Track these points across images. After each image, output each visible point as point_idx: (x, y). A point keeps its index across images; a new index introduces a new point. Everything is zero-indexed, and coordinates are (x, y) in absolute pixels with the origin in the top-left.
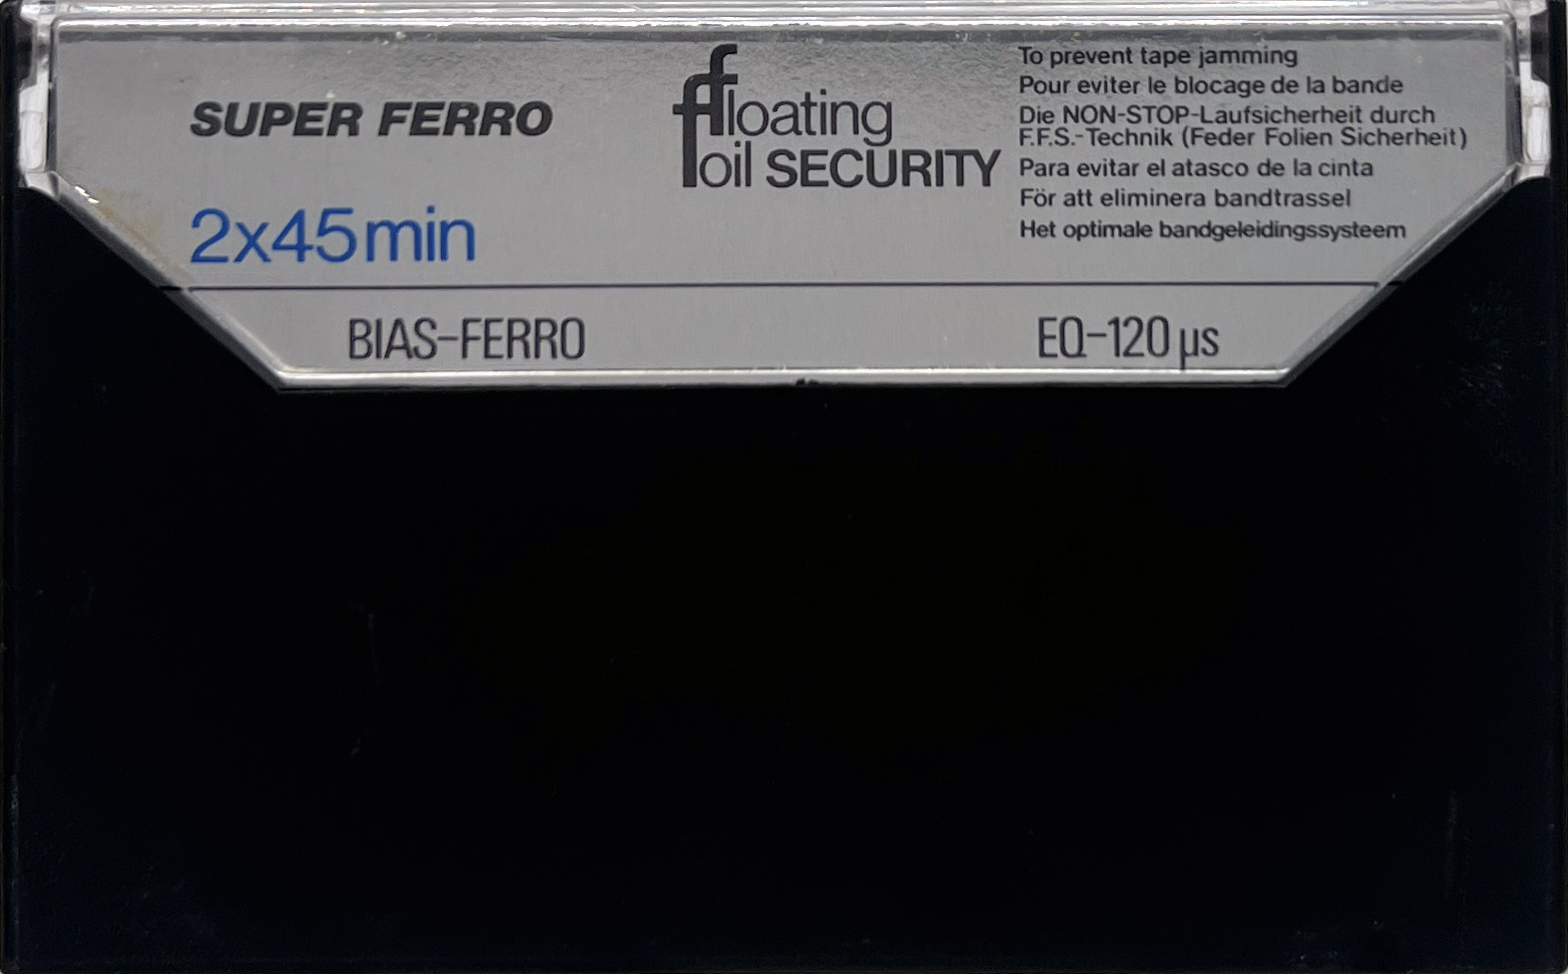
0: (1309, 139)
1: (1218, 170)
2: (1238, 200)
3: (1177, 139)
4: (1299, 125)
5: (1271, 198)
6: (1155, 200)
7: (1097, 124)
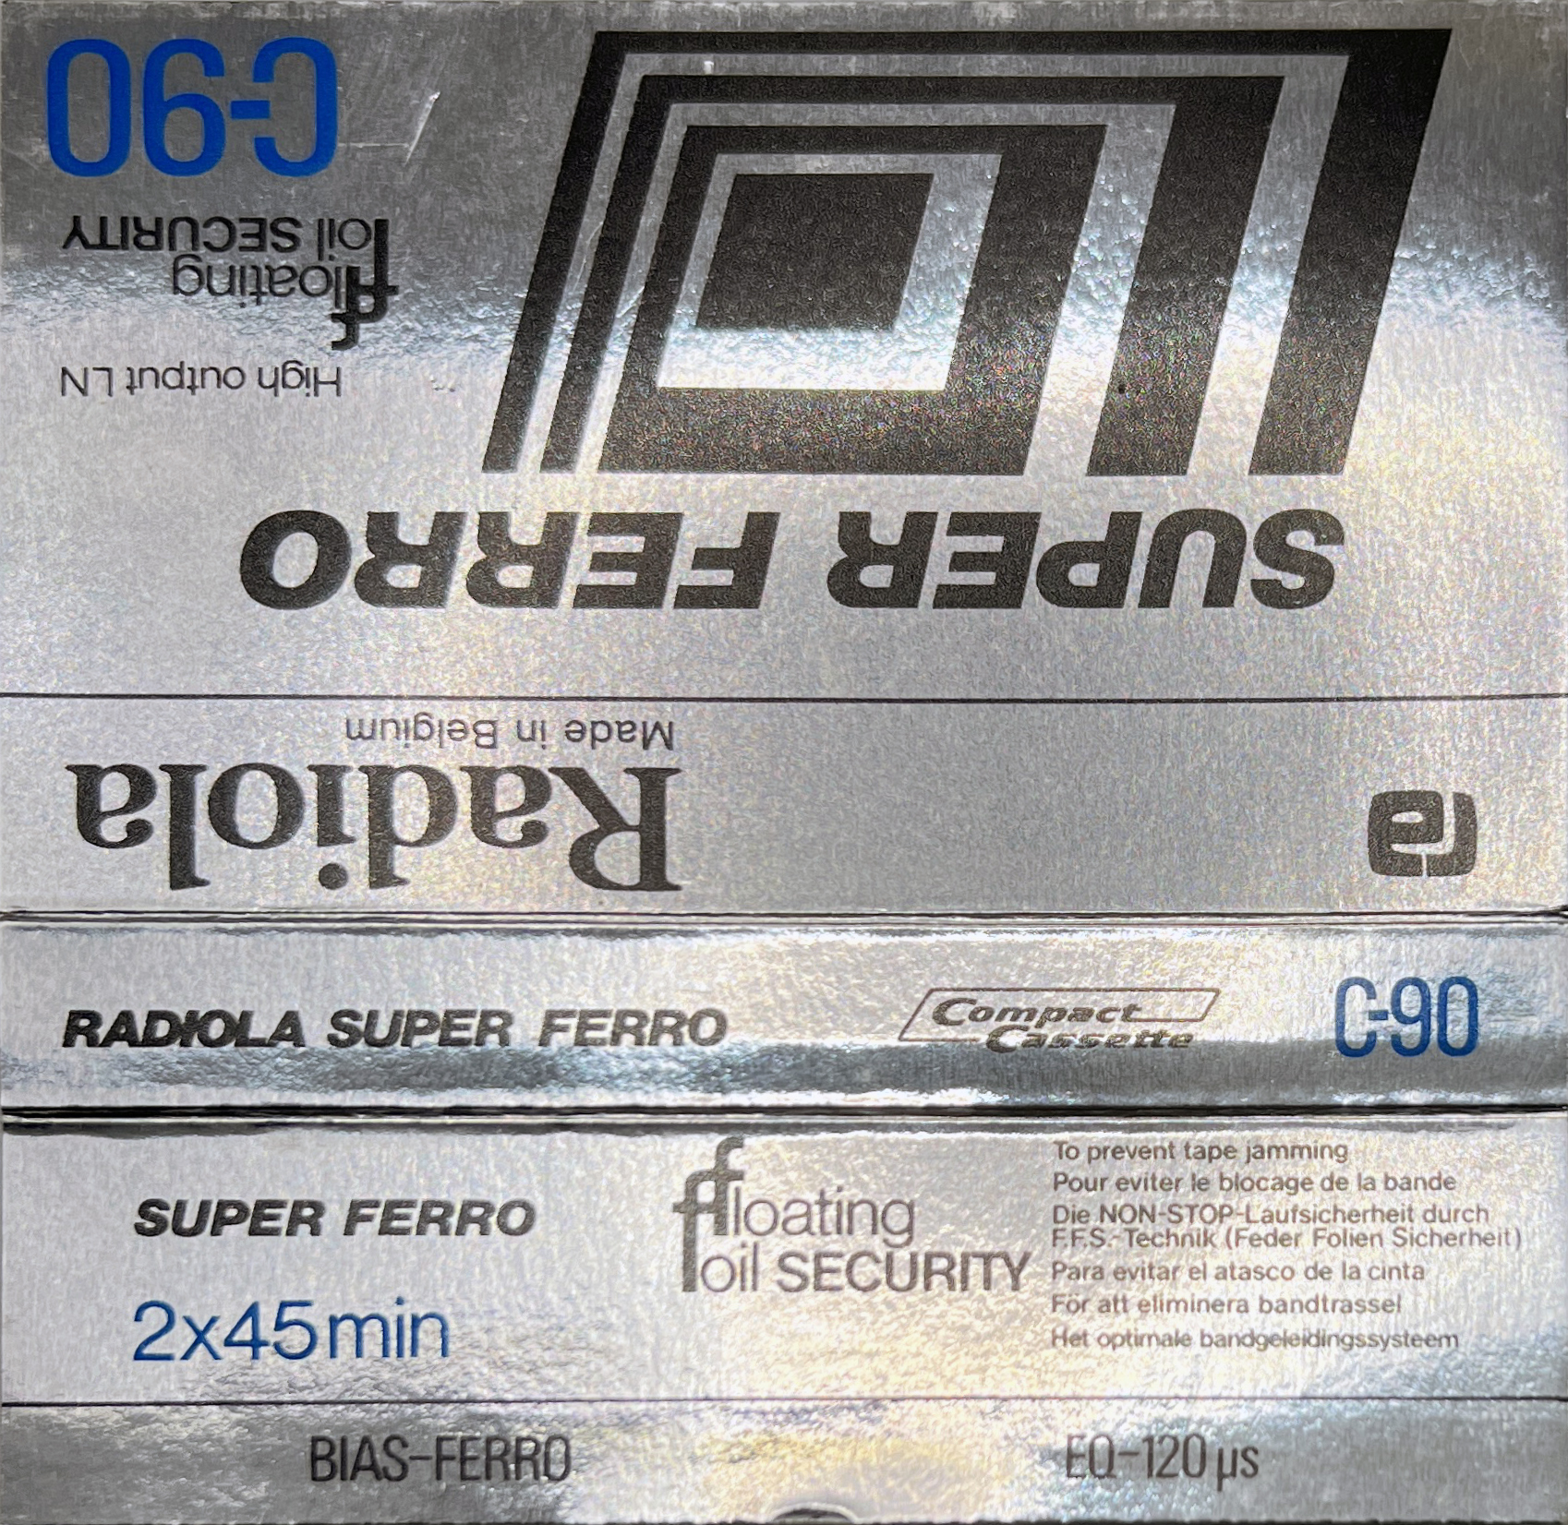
0: (1358, 1240)
1: (1264, 1274)
2: (1283, 1307)
3: (1219, 1239)
4: (1348, 1224)
5: (1319, 1304)
6: (1194, 1307)
7: (1136, 1224)
